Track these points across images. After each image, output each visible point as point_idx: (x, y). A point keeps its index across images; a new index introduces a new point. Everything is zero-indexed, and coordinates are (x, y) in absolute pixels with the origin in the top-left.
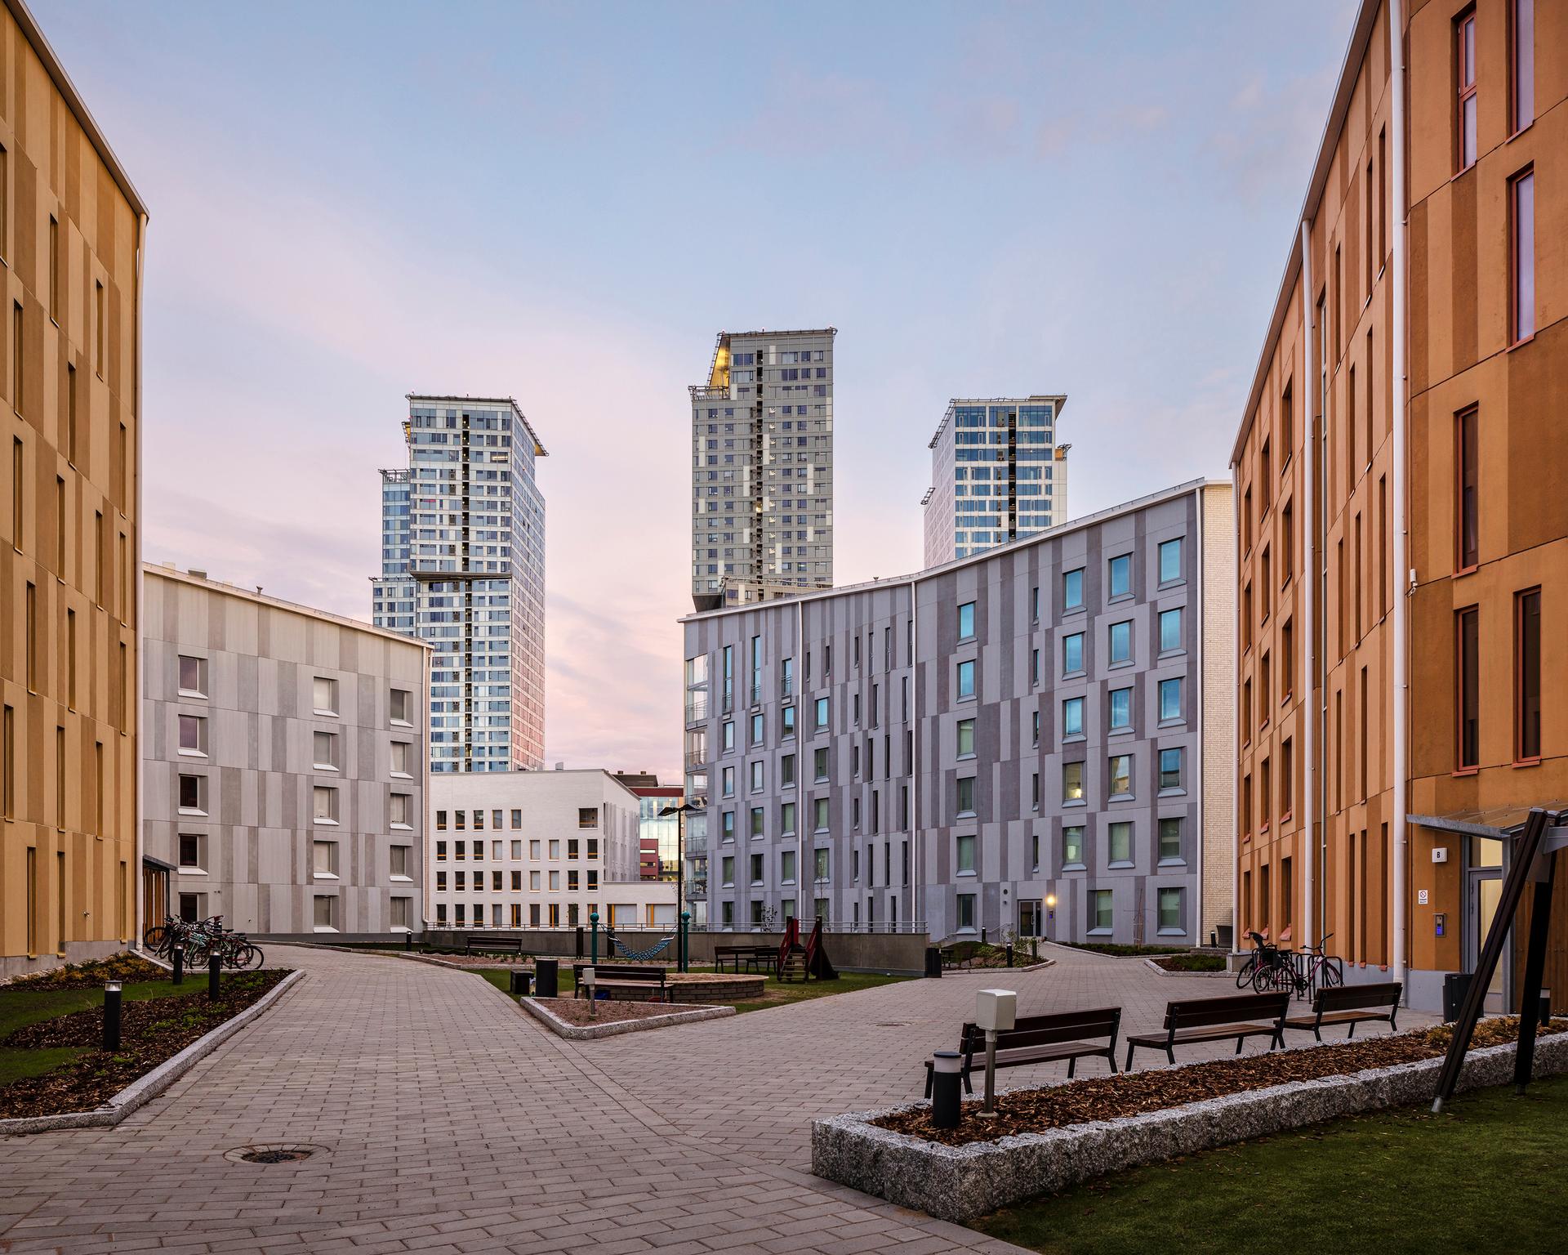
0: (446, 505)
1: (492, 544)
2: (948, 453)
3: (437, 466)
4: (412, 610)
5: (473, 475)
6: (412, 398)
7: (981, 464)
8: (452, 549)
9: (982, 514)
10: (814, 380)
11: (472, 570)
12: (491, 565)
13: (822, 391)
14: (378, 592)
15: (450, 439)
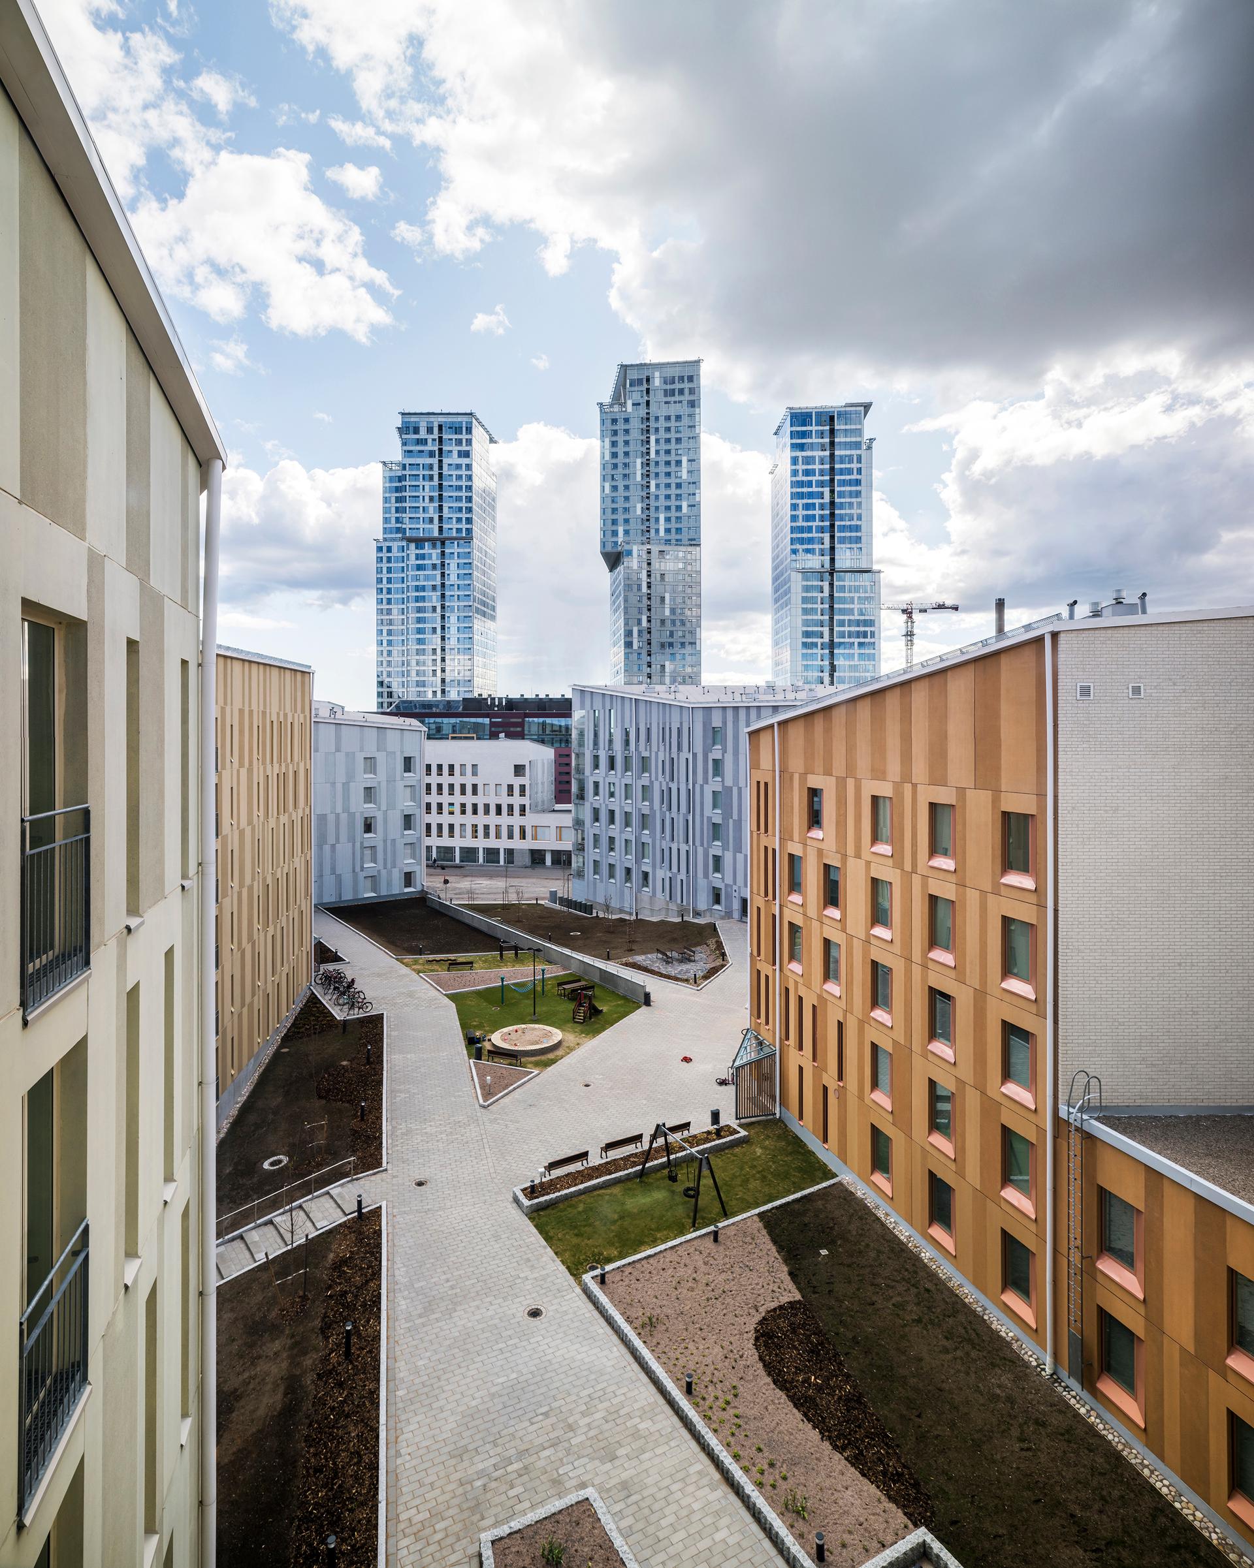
0: (427, 488)
1: (459, 515)
2: (784, 446)
3: (420, 461)
4: (403, 561)
5: (445, 467)
6: (403, 414)
7: (809, 453)
8: (431, 520)
9: (810, 490)
10: (687, 397)
11: (445, 535)
12: (459, 530)
13: (693, 404)
14: (380, 549)
15: (430, 441)
